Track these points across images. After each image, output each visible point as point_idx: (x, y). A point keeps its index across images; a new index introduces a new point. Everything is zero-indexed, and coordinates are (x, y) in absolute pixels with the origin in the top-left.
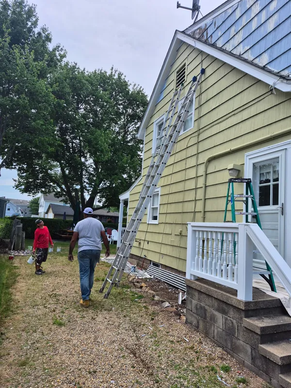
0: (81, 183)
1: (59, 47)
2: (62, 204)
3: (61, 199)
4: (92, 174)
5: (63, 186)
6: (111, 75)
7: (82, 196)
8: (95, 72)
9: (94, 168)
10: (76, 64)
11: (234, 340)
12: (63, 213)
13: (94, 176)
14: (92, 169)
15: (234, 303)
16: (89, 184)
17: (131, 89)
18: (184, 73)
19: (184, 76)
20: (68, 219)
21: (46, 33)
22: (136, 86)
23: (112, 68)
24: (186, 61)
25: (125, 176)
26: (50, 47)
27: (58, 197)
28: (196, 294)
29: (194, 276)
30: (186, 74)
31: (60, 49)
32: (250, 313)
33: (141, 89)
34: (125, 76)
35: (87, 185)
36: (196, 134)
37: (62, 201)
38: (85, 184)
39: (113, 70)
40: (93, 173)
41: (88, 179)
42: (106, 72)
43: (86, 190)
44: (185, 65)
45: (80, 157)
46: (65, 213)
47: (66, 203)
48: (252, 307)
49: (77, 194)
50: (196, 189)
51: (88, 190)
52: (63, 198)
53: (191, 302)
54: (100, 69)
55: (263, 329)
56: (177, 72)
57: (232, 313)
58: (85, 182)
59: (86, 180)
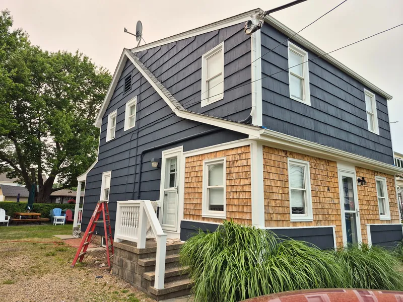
0: (39, 162)
1: (20, 31)
2: (16, 185)
3: (14, 179)
4: (51, 154)
5: (18, 166)
6: (76, 57)
7: (40, 176)
8: (59, 54)
9: (54, 148)
10: (39, 47)
11: (135, 275)
12: (17, 195)
13: (53, 156)
14: (51, 149)
15: (135, 251)
16: (48, 164)
17: (97, 71)
18: (130, 82)
19: (130, 85)
20: (21, 201)
21: (7, 17)
22: (103, 69)
23: (77, 52)
24: (131, 73)
25: (90, 155)
26: (11, 30)
27: (11, 178)
28: (119, 251)
29: (119, 239)
30: (131, 83)
31: (21, 33)
32: (143, 256)
33: (109, 72)
34: (91, 59)
35: (46, 166)
36: (137, 132)
37: (15, 182)
38: (43, 164)
39: (79, 54)
40: (53, 152)
41: (47, 159)
42: (71, 54)
43: (45, 170)
44: (130, 76)
45: (39, 137)
46: (19, 195)
47: (21, 183)
48: (145, 252)
49: (33, 174)
50: (136, 174)
51: (46, 171)
52: (17, 178)
53: (116, 257)
54: (65, 51)
55: (146, 263)
56: (126, 80)
57: (134, 258)
58: (43, 162)
59: (44, 160)
